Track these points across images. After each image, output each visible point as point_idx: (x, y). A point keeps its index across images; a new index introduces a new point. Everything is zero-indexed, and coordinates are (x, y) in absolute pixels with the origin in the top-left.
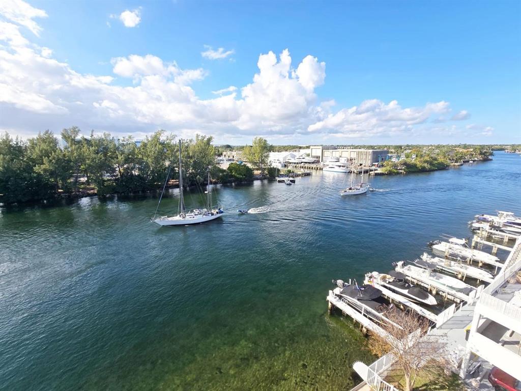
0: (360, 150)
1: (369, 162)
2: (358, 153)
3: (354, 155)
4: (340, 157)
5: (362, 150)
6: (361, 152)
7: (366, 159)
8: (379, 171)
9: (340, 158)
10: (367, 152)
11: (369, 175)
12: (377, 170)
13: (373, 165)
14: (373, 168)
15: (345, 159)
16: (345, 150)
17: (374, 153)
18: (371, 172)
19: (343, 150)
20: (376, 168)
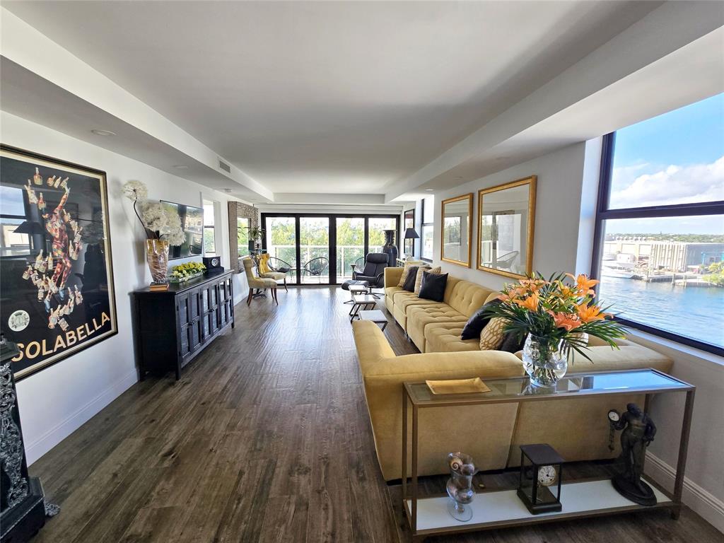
0: (659, 243)
1: (679, 265)
2: (655, 249)
3: (646, 251)
4: (619, 252)
5: (665, 243)
6: (662, 246)
7: (672, 258)
8: (701, 279)
9: (619, 255)
10: (673, 247)
11: (674, 284)
12: (695, 278)
13: (687, 270)
14: (689, 273)
15: (629, 256)
16: (629, 242)
17: (690, 248)
18: (677, 281)
19: (625, 242)
20: (695, 275)
